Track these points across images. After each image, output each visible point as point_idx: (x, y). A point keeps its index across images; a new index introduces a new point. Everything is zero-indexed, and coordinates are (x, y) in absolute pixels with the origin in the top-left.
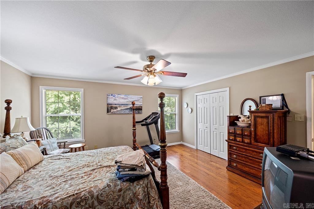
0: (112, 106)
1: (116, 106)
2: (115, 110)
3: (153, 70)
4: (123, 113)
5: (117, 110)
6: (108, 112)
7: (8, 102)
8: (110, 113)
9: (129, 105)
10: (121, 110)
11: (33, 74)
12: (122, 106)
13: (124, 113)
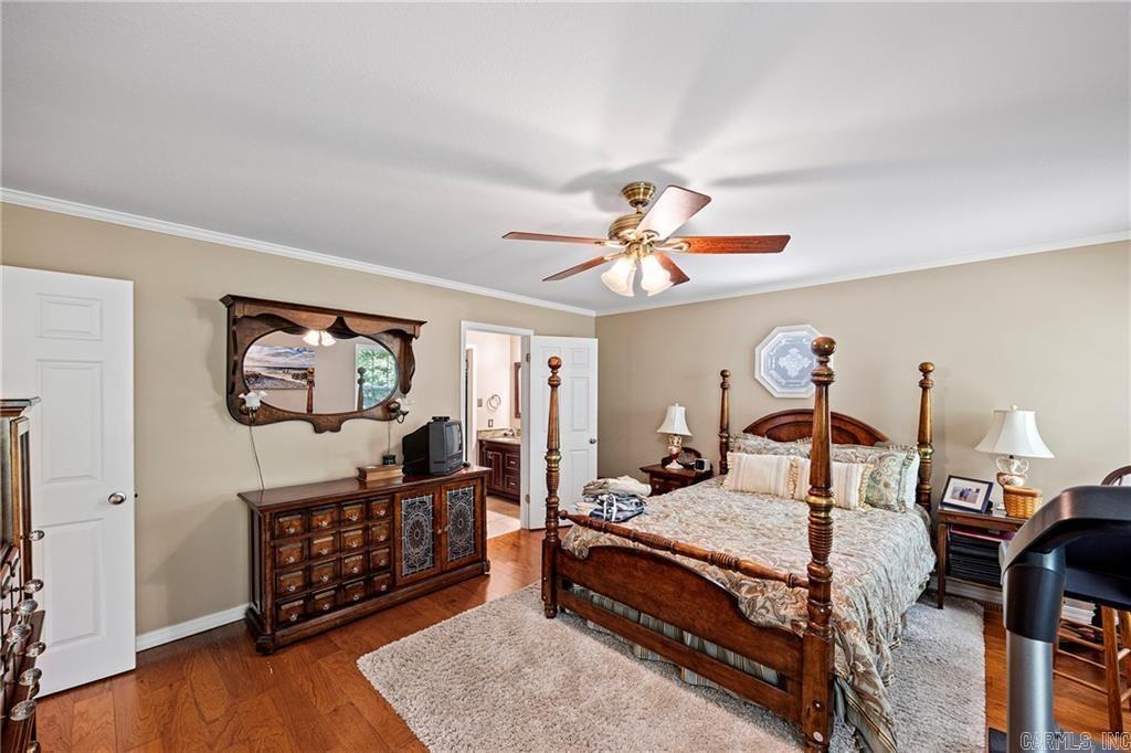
3: (645, 235)
7: (925, 369)
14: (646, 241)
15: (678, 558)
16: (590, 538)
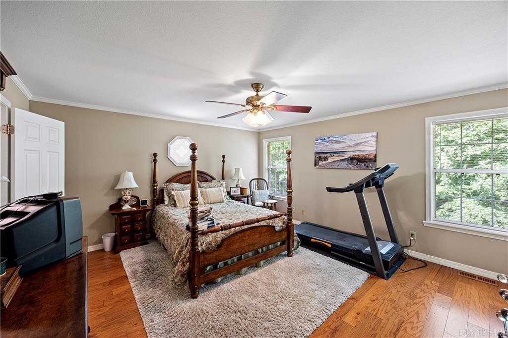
0: (321, 155)
1: (325, 155)
2: (324, 162)
4: (336, 167)
5: (327, 162)
6: (315, 165)
8: (317, 167)
9: (348, 153)
10: (334, 161)
11: (259, 130)
12: (335, 155)
13: (339, 167)
14: (261, 106)
15: (256, 224)
16: (211, 239)
